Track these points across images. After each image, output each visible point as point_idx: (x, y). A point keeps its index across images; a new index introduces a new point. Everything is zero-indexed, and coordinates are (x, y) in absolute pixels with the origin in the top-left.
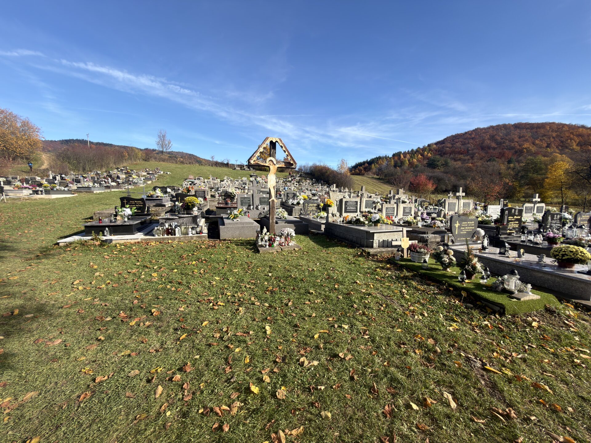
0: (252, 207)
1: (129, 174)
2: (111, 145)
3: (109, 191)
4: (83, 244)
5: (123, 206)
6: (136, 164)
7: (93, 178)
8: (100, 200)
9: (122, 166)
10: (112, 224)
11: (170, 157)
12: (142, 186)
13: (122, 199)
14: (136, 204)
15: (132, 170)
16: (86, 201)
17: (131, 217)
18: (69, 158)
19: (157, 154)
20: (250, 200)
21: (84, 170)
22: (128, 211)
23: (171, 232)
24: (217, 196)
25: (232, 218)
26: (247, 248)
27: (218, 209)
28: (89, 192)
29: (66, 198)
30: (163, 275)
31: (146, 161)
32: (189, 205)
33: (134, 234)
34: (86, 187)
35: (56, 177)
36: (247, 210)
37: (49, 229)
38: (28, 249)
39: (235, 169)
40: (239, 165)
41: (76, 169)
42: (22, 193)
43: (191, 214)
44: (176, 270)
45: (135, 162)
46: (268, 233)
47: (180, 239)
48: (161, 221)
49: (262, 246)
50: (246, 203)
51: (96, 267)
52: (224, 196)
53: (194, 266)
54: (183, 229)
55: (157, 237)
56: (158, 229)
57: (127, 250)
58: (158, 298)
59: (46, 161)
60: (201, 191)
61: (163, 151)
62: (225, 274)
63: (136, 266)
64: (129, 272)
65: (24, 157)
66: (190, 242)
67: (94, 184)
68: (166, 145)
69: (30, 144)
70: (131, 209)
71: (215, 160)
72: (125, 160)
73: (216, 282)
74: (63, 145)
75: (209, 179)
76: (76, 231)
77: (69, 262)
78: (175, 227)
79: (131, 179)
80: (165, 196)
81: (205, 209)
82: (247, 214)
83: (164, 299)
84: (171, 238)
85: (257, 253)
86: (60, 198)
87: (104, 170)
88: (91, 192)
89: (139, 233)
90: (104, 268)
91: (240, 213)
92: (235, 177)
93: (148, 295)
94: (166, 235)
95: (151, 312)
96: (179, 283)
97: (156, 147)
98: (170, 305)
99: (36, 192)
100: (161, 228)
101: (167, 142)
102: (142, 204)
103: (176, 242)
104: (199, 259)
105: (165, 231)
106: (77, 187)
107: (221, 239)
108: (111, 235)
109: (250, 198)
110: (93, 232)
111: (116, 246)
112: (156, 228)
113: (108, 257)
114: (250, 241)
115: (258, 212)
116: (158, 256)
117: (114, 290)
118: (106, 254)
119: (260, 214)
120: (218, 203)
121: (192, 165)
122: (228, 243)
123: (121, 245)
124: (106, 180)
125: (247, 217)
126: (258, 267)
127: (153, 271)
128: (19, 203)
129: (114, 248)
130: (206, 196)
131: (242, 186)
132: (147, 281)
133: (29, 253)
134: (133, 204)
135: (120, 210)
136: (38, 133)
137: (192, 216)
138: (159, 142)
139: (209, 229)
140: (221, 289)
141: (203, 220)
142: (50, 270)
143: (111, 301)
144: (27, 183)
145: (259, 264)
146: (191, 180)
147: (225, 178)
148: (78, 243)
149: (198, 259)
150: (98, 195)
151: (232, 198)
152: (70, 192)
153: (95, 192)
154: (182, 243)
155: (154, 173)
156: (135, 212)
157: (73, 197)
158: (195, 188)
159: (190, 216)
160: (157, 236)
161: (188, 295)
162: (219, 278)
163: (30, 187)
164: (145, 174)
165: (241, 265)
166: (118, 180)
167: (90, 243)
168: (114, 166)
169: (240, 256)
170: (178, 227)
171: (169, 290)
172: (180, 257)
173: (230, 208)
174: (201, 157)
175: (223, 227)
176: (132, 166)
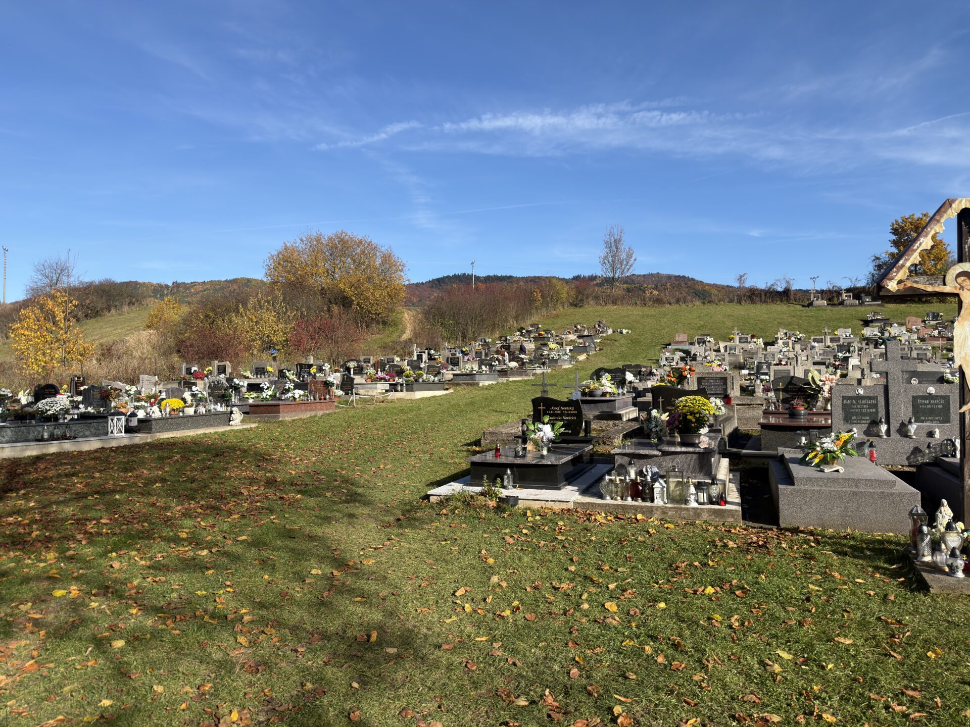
0: (884, 428)
1: (541, 341)
2: (510, 277)
3: (503, 380)
4: (468, 502)
5: (537, 418)
6: (557, 316)
7: (478, 354)
8: (492, 401)
9: (529, 322)
10: (519, 461)
11: (628, 290)
12: (566, 366)
13: (536, 402)
14: (561, 415)
15: (548, 332)
16: (467, 405)
17: (555, 445)
18: (442, 315)
19: (599, 285)
20: (875, 406)
21: (464, 336)
22: (547, 432)
23: (643, 490)
24: (759, 389)
25: (817, 460)
26: (877, 568)
27: (767, 432)
28: (471, 385)
29: (435, 397)
30: (632, 613)
31: (576, 306)
32: (690, 421)
33: (559, 489)
34: (466, 375)
35: (421, 355)
36: (866, 438)
37: (413, 463)
38: (385, 503)
39: (810, 304)
40: (822, 292)
41: (452, 337)
42: (376, 388)
43: (693, 445)
44: (662, 605)
45: (554, 312)
46: (960, 525)
47: (664, 513)
48: (619, 460)
49: (934, 568)
50: (862, 414)
51: (491, 561)
52: (784, 390)
53: (710, 599)
54: (672, 486)
55: (608, 500)
56: (610, 480)
57: (546, 528)
58: (626, 678)
59: (408, 325)
60: (714, 379)
61: (613, 278)
62: (809, 646)
63: (567, 574)
64: (554, 588)
65: (381, 320)
66: (693, 524)
67: (480, 367)
68: (621, 264)
69: (390, 296)
70: (553, 425)
71: (748, 284)
72: (536, 308)
73: (781, 665)
74: (434, 289)
75: (731, 339)
76: (454, 471)
77: (445, 540)
78: (654, 480)
79: (545, 353)
80: (620, 391)
81: (729, 430)
82: (867, 451)
83: (640, 683)
84: (642, 507)
85: (918, 589)
86: (426, 399)
87: (497, 336)
88: (474, 384)
89: (568, 487)
90: (505, 566)
91: (843, 448)
92: (811, 329)
93: (601, 661)
94: (629, 498)
95: (613, 714)
96: (676, 646)
97: (599, 271)
98: (656, 705)
99: (394, 387)
100: (618, 479)
101: (624, 256)
102: (573, 415)
103: (654, 521)
104: (721, 579)
105: (627, 488)
106: (454, 375)
107: (782, 525)
108: (514, 487)
109: (875, 398)
110: (485, 477)
111: (525, 514)
112: (607, 477)
113: (511, 541)
114: (887, 546)
115: (907, 446)
116: (616, 555)
117: (529, 627)
118: (507, 531)
119: (916, 451)
120: (766, 413)
121: (684, 306)
122: (807, 542)
123: (535, 513)
124: (500, 358)
125: (866, 460)
126: (928, 644)
127: (607, 596)
128: (371, 407)
129: (522, 520)
130: (729, 391)
131: (835, 357)
132: (595, 621)
133: (387, 511)
134: (556, 415)
135: (532, 427)
136: (402, 274)
137: (697, 450)
138: (606, 258)
139: (742, 492)
140: (801, 694)
141: (725, 462)
142: (418, 554)
143: (525, 655)
144: (383, 370)
145: (932, 633)
146: (681, 347)
147: (780, 334)
148: (459, 500)
149: (719, 582)
150: (486, 392)
151: (810, 396)
152: (442, 385)
153: (481, 384)
154: (671, 526)
155: (592, 333)
156: (562, 434)
157: (446, 395)
158: (699, 369)
159: (691, 449)
160: (608, 498)
161: (700, 687)
162: (790, 657)
163: (387, 377)
164: (573, 337)
165: (863, 624)
166: (523, 356)
167: (479, 502)
168: (515, 325)
169: (854, 593)
170: (661, 481)
171: (650, 659)
172: (670, 566)
173: (807, 428)
174: (706, 281)
175: (790, 488)
176: (548, 321)
